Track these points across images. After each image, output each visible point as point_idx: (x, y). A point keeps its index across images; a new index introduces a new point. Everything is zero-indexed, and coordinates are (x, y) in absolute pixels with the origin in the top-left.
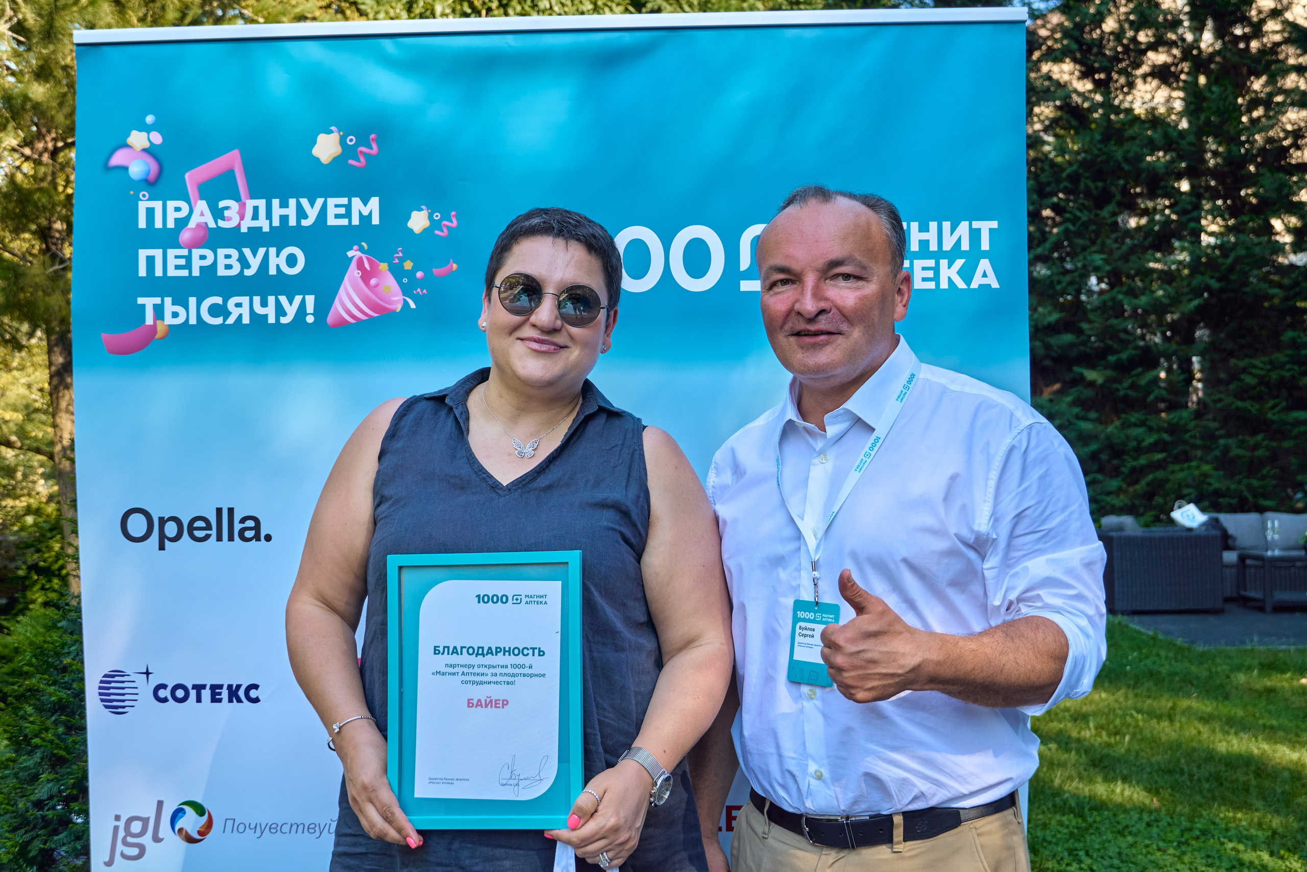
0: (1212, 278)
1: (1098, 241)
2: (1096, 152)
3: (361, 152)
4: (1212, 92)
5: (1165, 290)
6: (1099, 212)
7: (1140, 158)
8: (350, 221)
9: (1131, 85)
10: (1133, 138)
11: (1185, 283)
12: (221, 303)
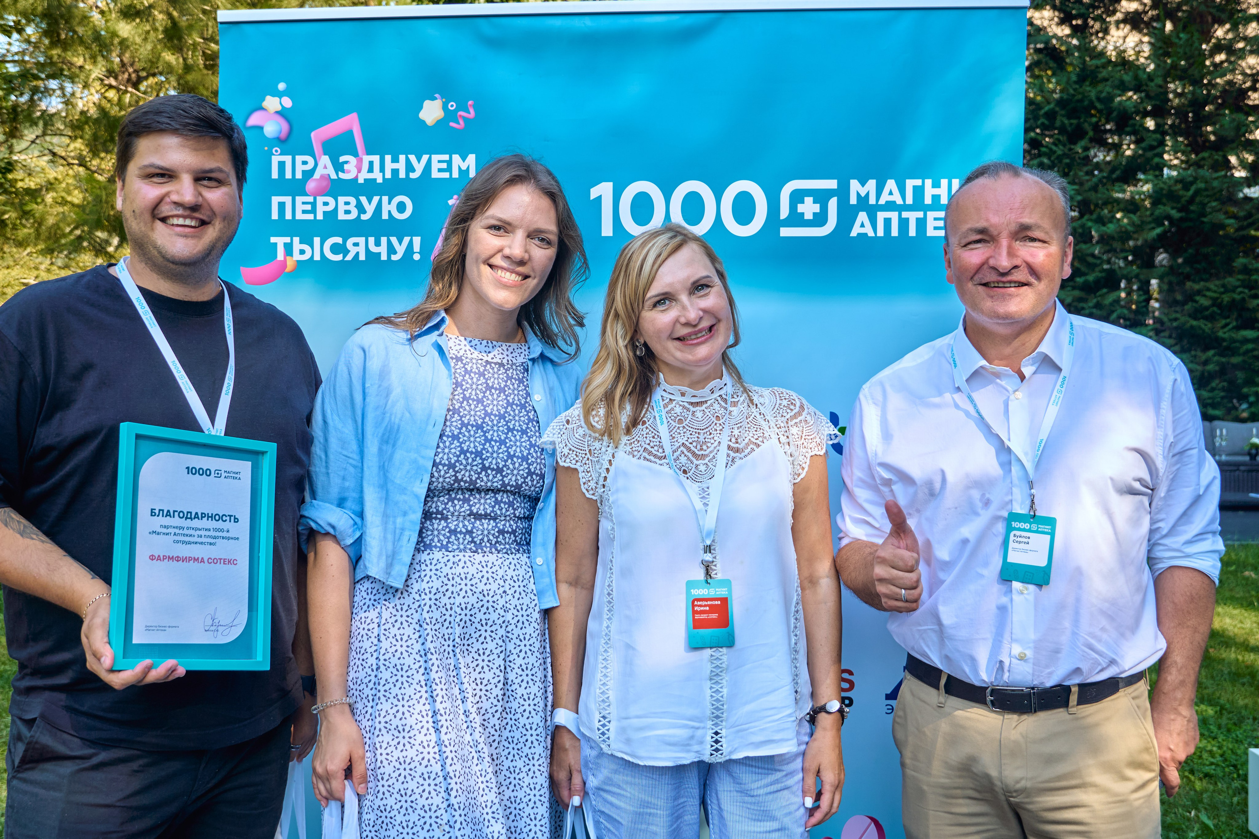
0: (1173, 208)
1: (1071, 173)
2: (1071, 91)
3: (460, 116)
4: (1180, 39)
5: (1128, 218)
6: (1072, 147)
7: (1110, 98)
8: (451, 175)
9: (1106, 31)
10: (1106, 80)
11: (1148, 213)
12: (341, 242)
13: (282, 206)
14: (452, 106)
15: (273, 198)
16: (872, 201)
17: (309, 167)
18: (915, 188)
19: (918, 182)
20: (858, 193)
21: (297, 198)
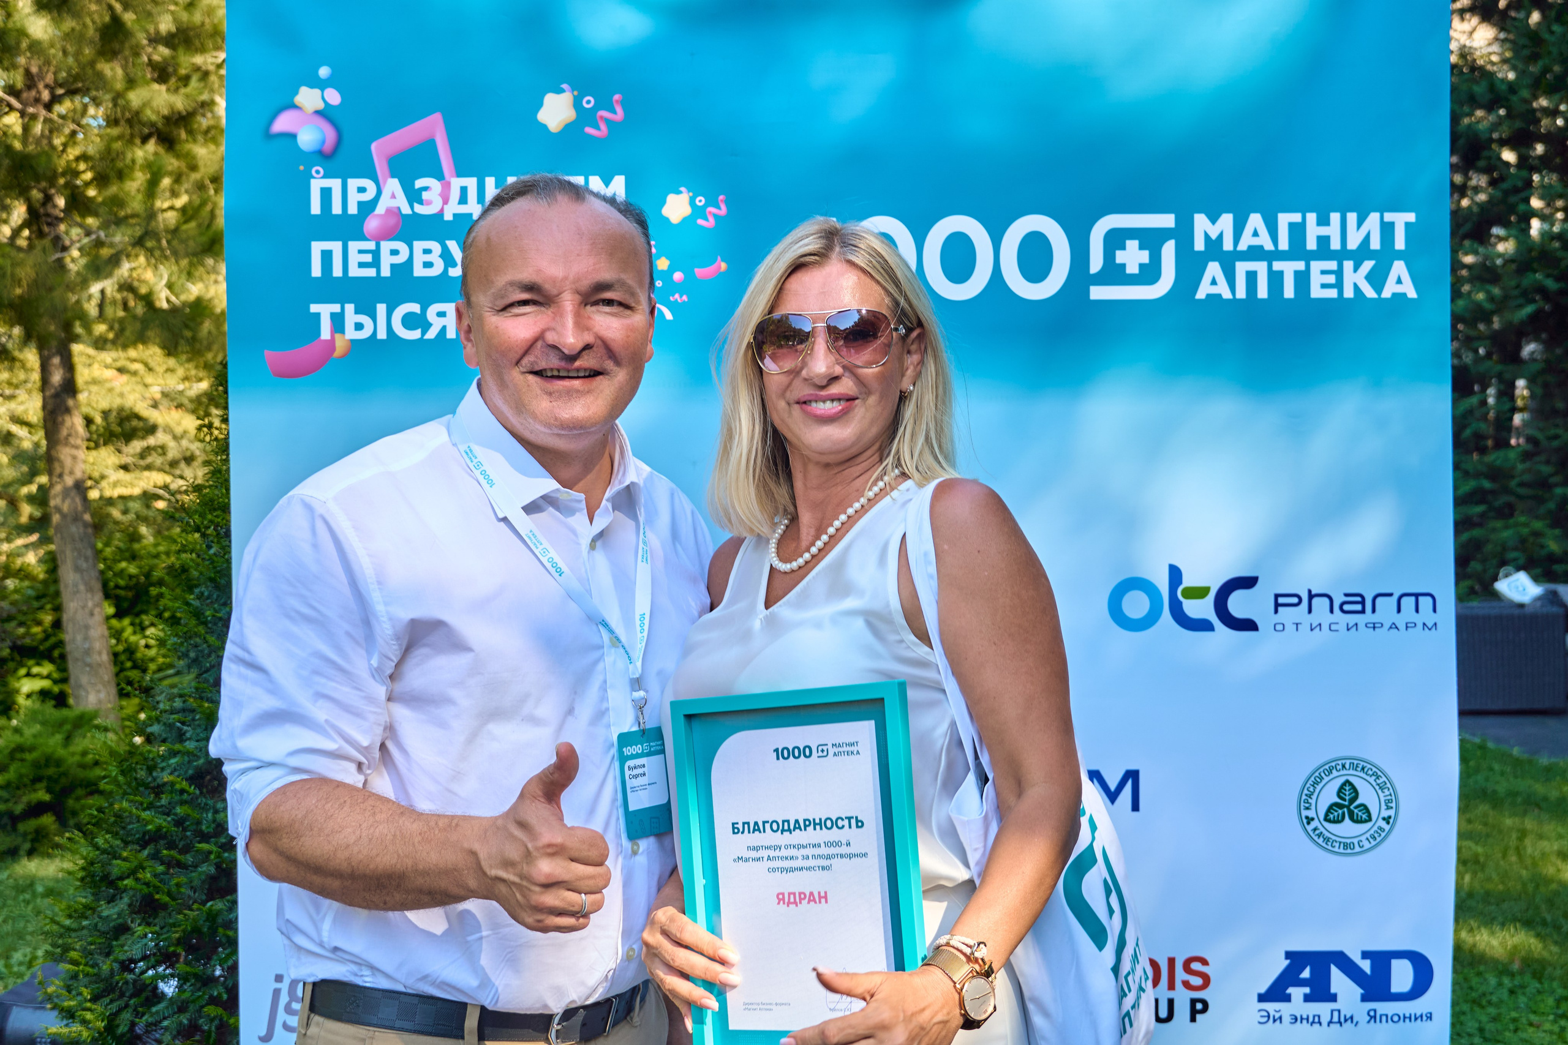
3: (602, 118)
12: (418, 311)
13: (327, 256)
14: (589, 102)
15: (313, 244)
16: (1228, 245)
17: (369, 196)
18: (1292, 226)
19: (1296, 217)
20: (1207, 236)
21: (351, 244)
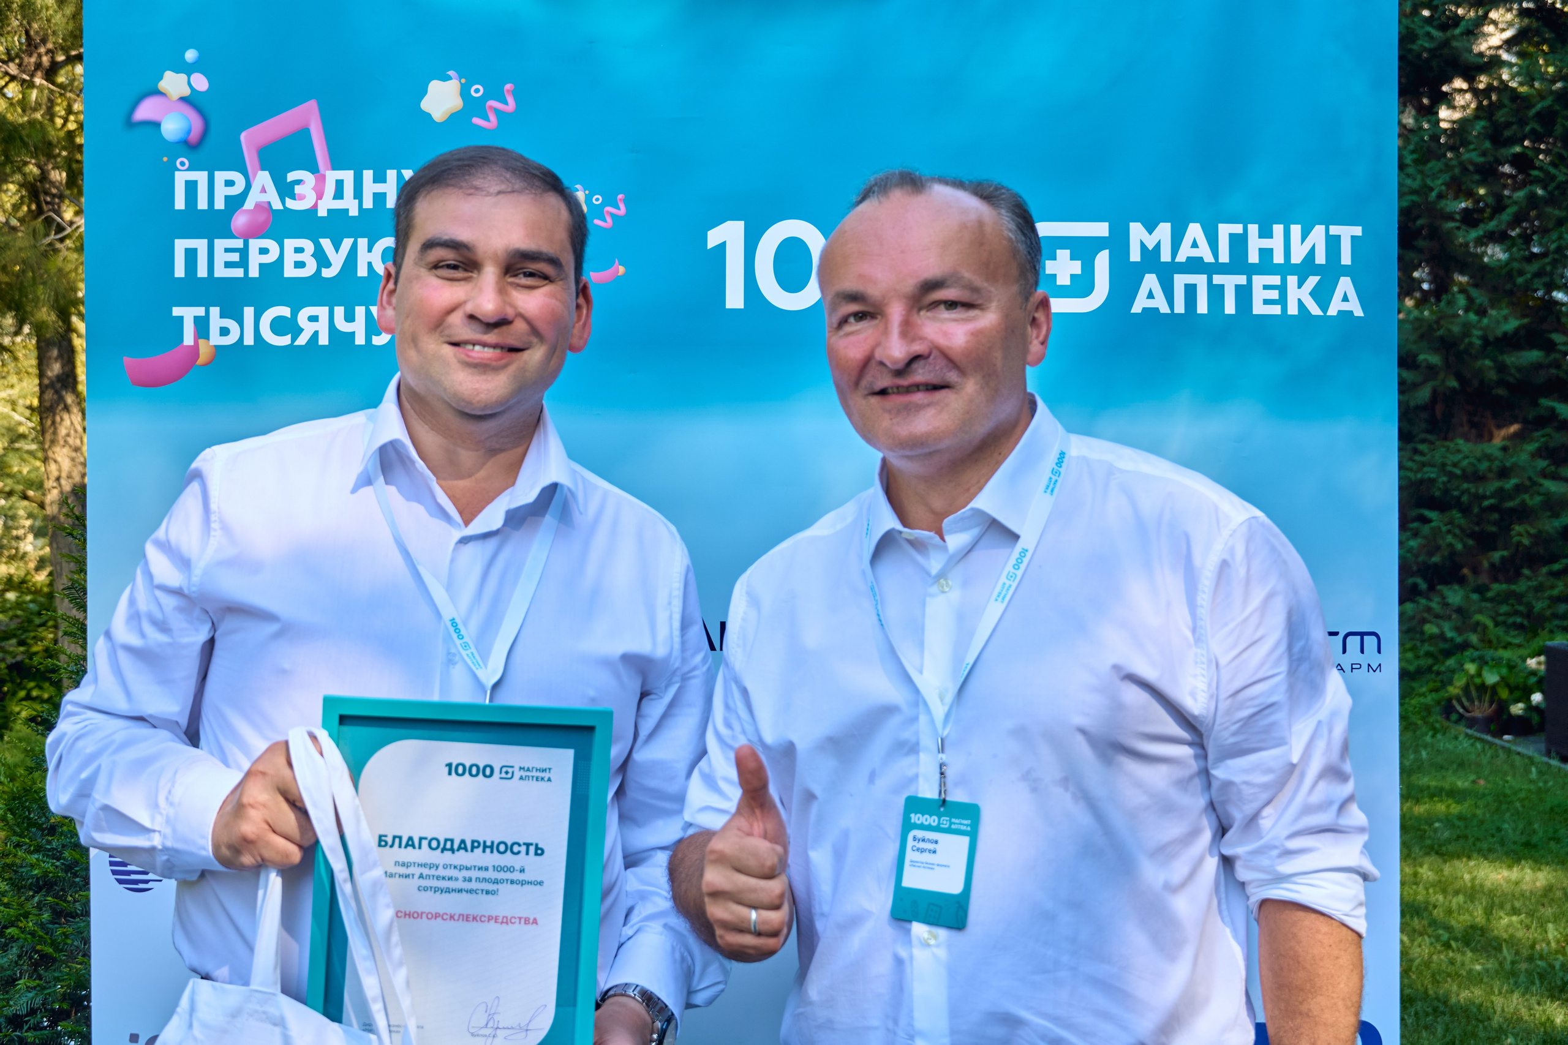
3: (491, 108)
12: (289, 316)
13: (191, 255)
14: (477, 91)
15: (177, 241)
16: (1165, 256)
17: (237, 190)
18: (1232, 237)
19: (1238, 229)
20: (1143, 245)
21: (216, 241)
